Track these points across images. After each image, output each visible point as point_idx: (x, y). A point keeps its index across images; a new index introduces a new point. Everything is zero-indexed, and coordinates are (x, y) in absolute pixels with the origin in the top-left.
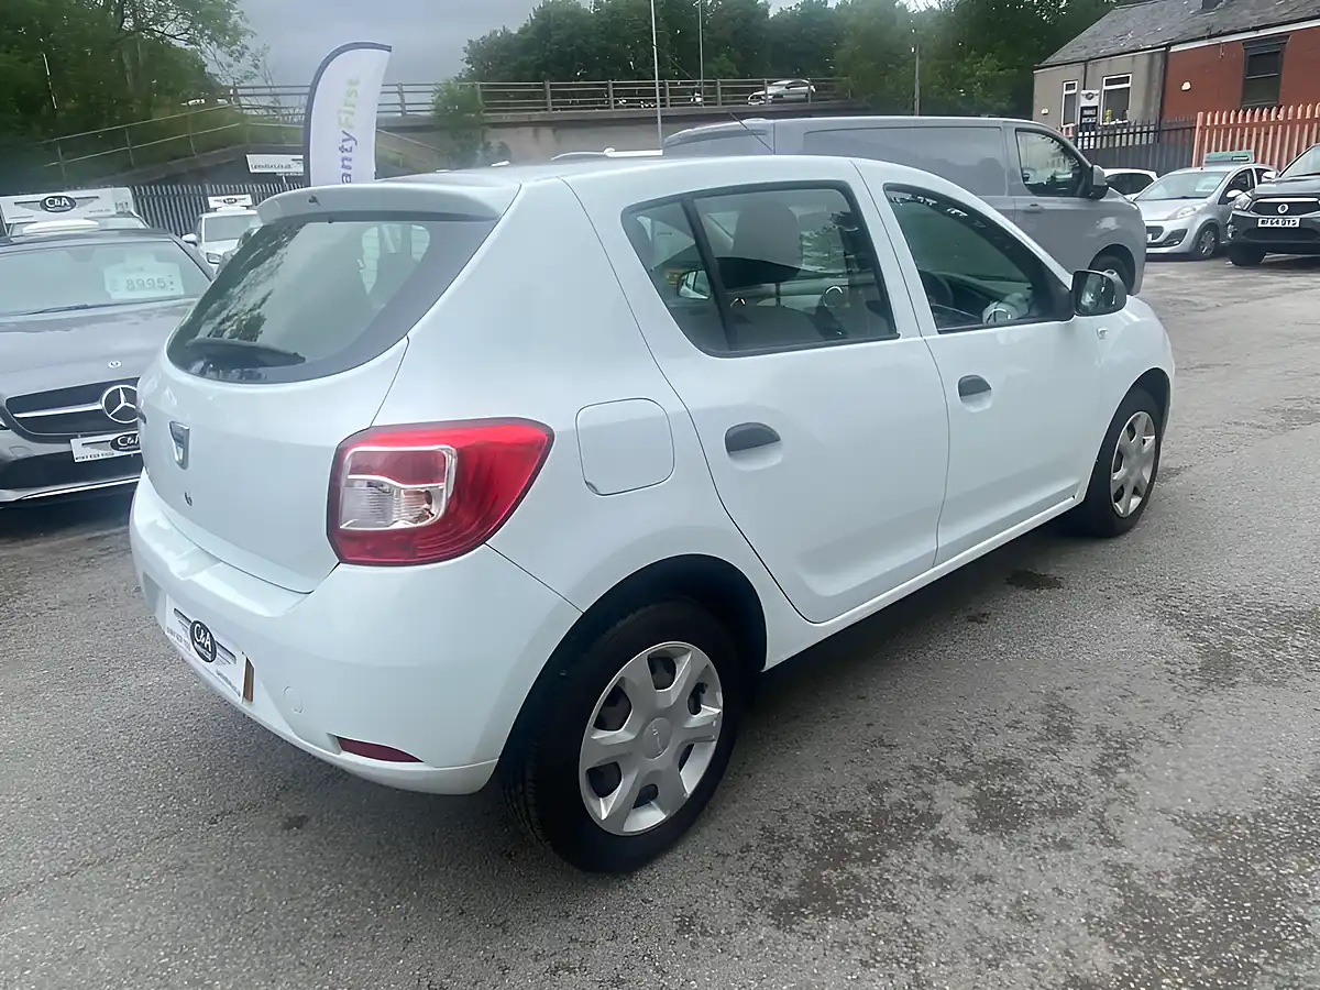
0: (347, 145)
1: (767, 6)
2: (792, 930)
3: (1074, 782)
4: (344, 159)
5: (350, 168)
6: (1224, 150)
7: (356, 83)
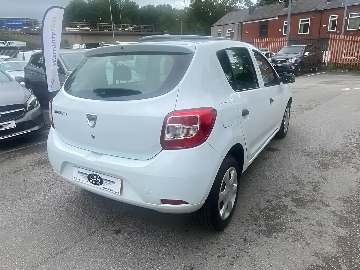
0: (54, 36)
1: (138, 6)
2: (272, 237)
3: (311, 194)
4: (53, 40)
5: (55, 43)
6: (262, 48)
7: (56, 18)
